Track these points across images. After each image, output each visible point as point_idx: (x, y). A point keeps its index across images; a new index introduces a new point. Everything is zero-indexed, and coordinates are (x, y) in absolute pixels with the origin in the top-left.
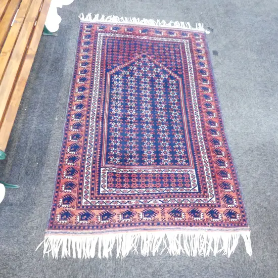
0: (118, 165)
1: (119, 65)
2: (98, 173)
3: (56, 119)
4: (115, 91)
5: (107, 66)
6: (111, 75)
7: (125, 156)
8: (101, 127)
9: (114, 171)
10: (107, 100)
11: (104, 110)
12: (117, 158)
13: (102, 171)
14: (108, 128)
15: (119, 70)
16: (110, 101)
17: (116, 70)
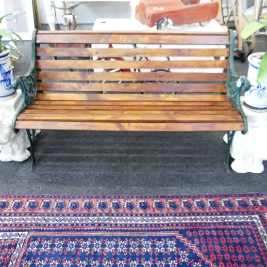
0: (26, 250)
1: (199, 246)
2: (22, 229)
3: (100, 188)
4: (144, 243)
5: (191, 230)
6: (174, 237)
7: (35, 258)
8: (85, 229)
9: (18, 246)
10: (128, 234)
11: (111, 231)
12: (35, 248)
13: (23, 233)
14: (82, 237)
15: (187, 247)
16: (126, 237)
17: (187, 243)
